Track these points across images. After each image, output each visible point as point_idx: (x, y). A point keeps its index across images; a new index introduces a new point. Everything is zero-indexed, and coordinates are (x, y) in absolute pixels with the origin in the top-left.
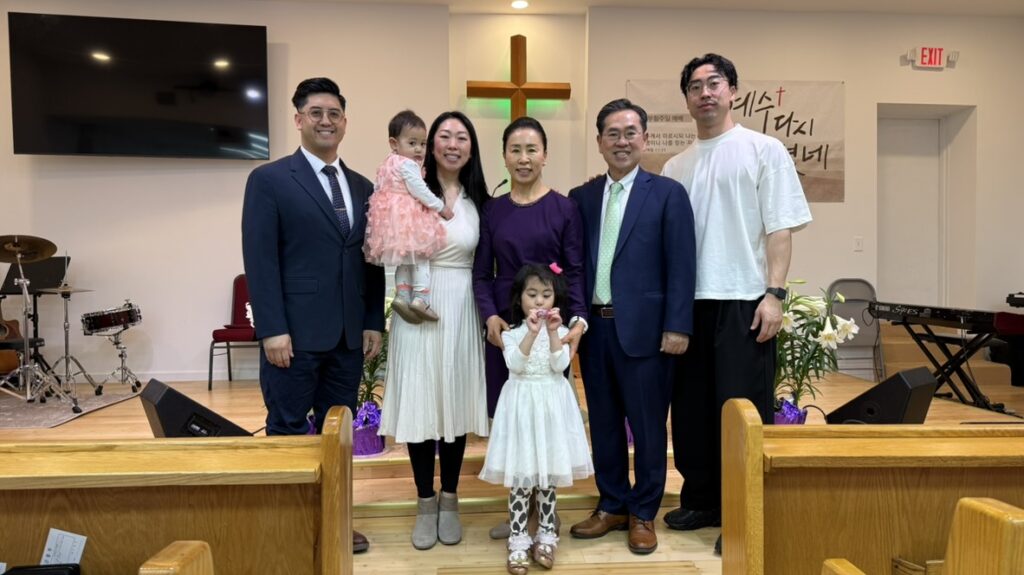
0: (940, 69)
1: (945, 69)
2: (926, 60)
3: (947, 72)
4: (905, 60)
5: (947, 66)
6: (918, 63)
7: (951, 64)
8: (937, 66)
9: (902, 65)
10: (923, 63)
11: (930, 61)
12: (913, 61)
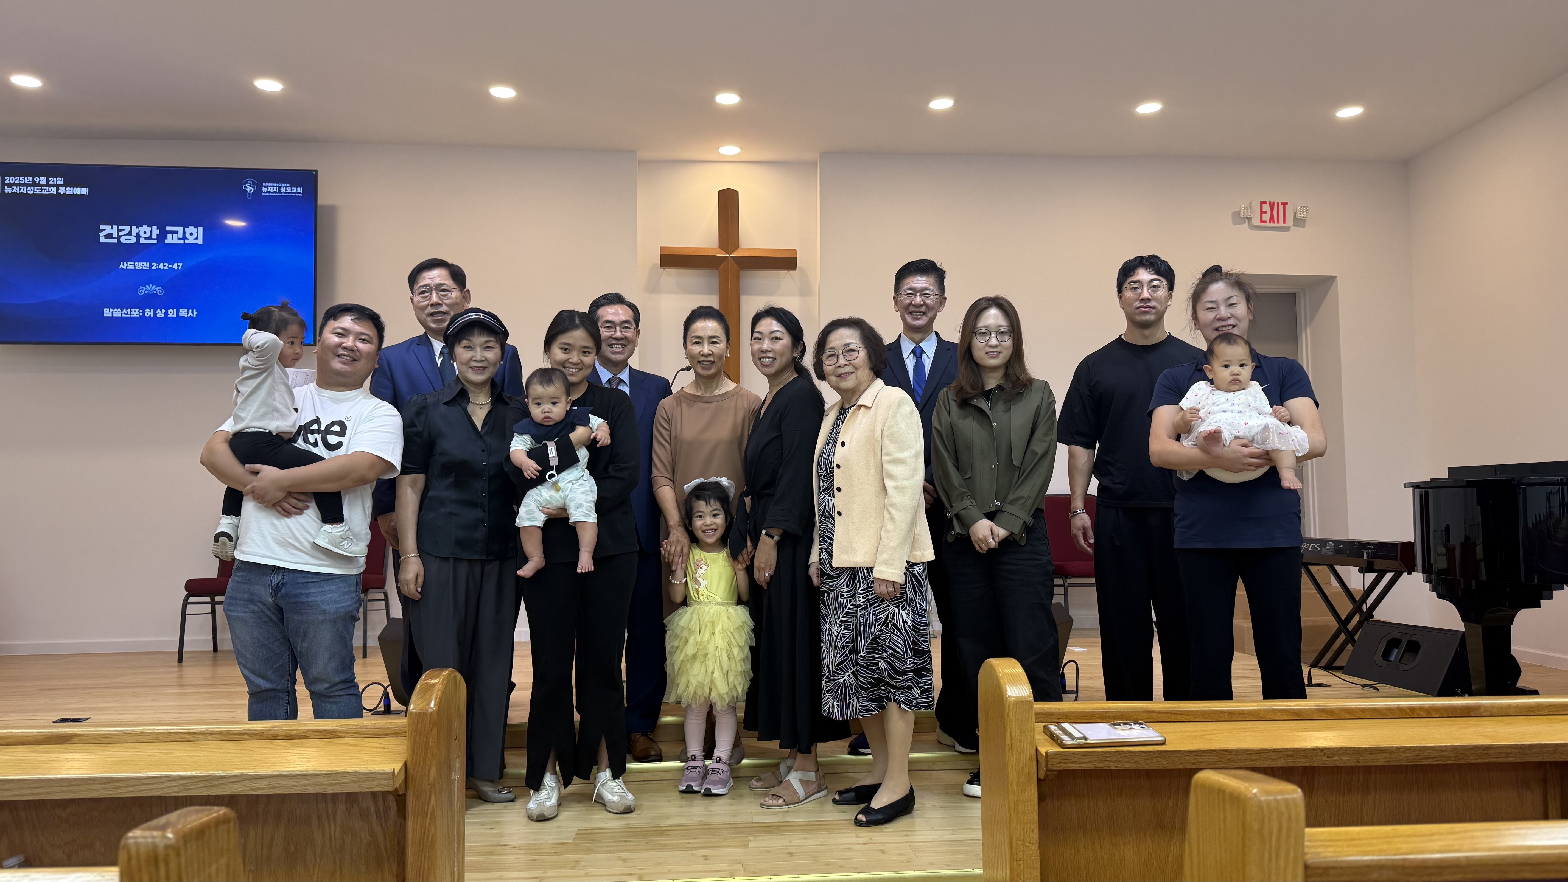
0: (1287, 229)
1: (1293, 228)
2: (1266, 217)
3: (1296, 231)
4: (1238, 218)
5: (1294, 225)
6: (1256, 221)
7: (1299, 222)
8: (1281, 224)
9: (1235, 224)
10: (1262, 221)
11: (1272, 218)
12: (1249, 219)
